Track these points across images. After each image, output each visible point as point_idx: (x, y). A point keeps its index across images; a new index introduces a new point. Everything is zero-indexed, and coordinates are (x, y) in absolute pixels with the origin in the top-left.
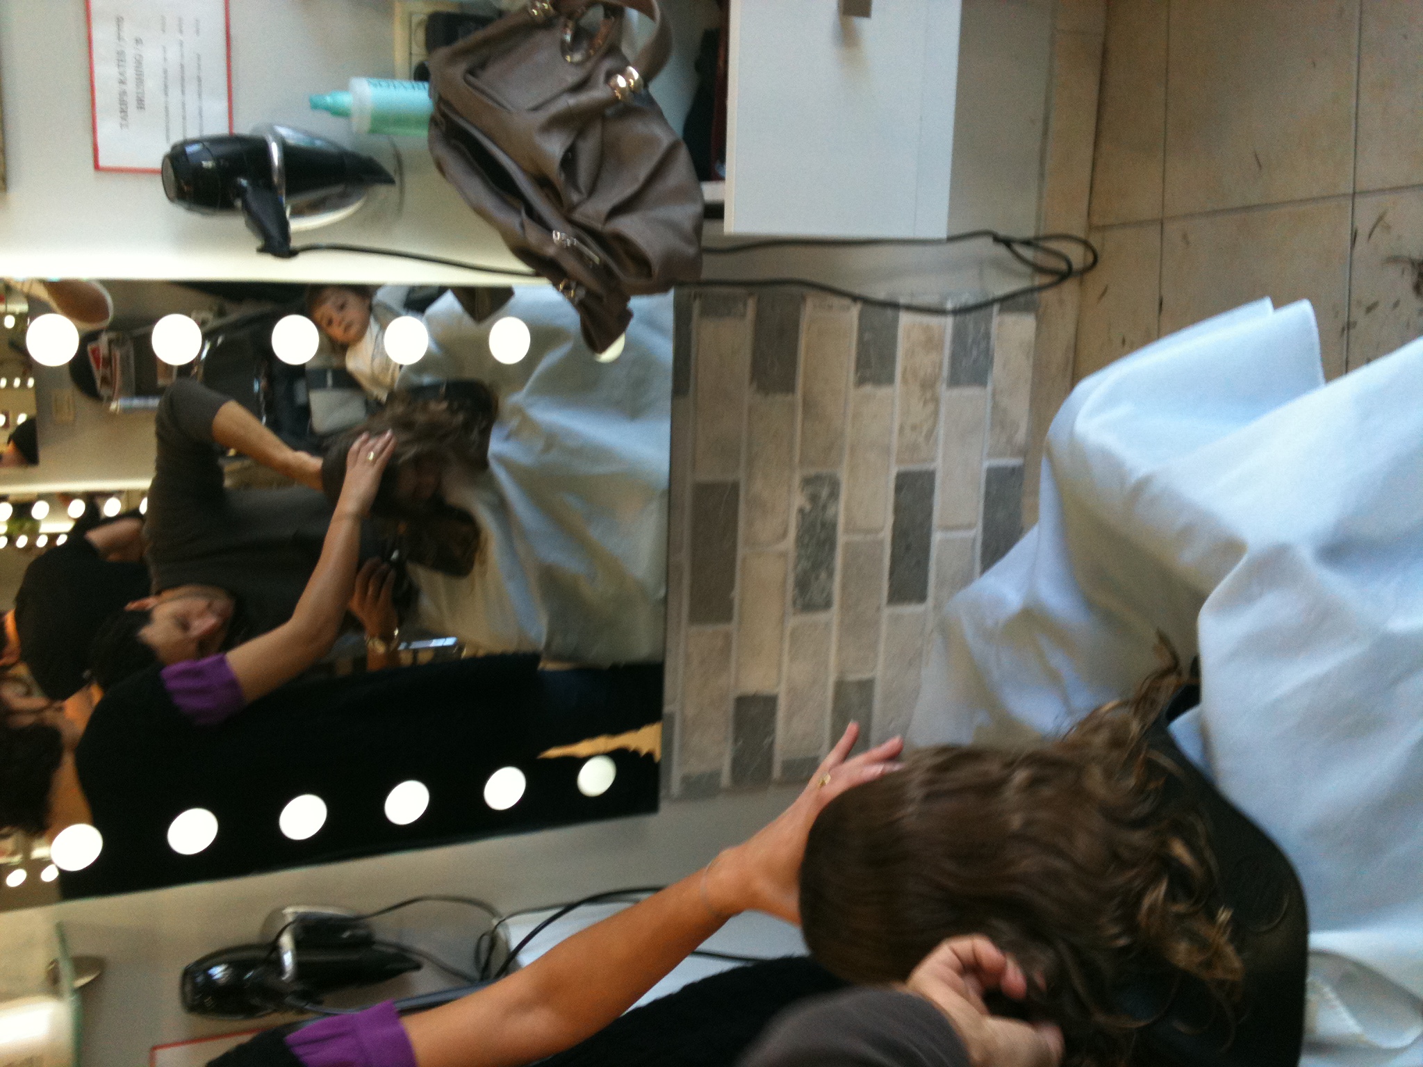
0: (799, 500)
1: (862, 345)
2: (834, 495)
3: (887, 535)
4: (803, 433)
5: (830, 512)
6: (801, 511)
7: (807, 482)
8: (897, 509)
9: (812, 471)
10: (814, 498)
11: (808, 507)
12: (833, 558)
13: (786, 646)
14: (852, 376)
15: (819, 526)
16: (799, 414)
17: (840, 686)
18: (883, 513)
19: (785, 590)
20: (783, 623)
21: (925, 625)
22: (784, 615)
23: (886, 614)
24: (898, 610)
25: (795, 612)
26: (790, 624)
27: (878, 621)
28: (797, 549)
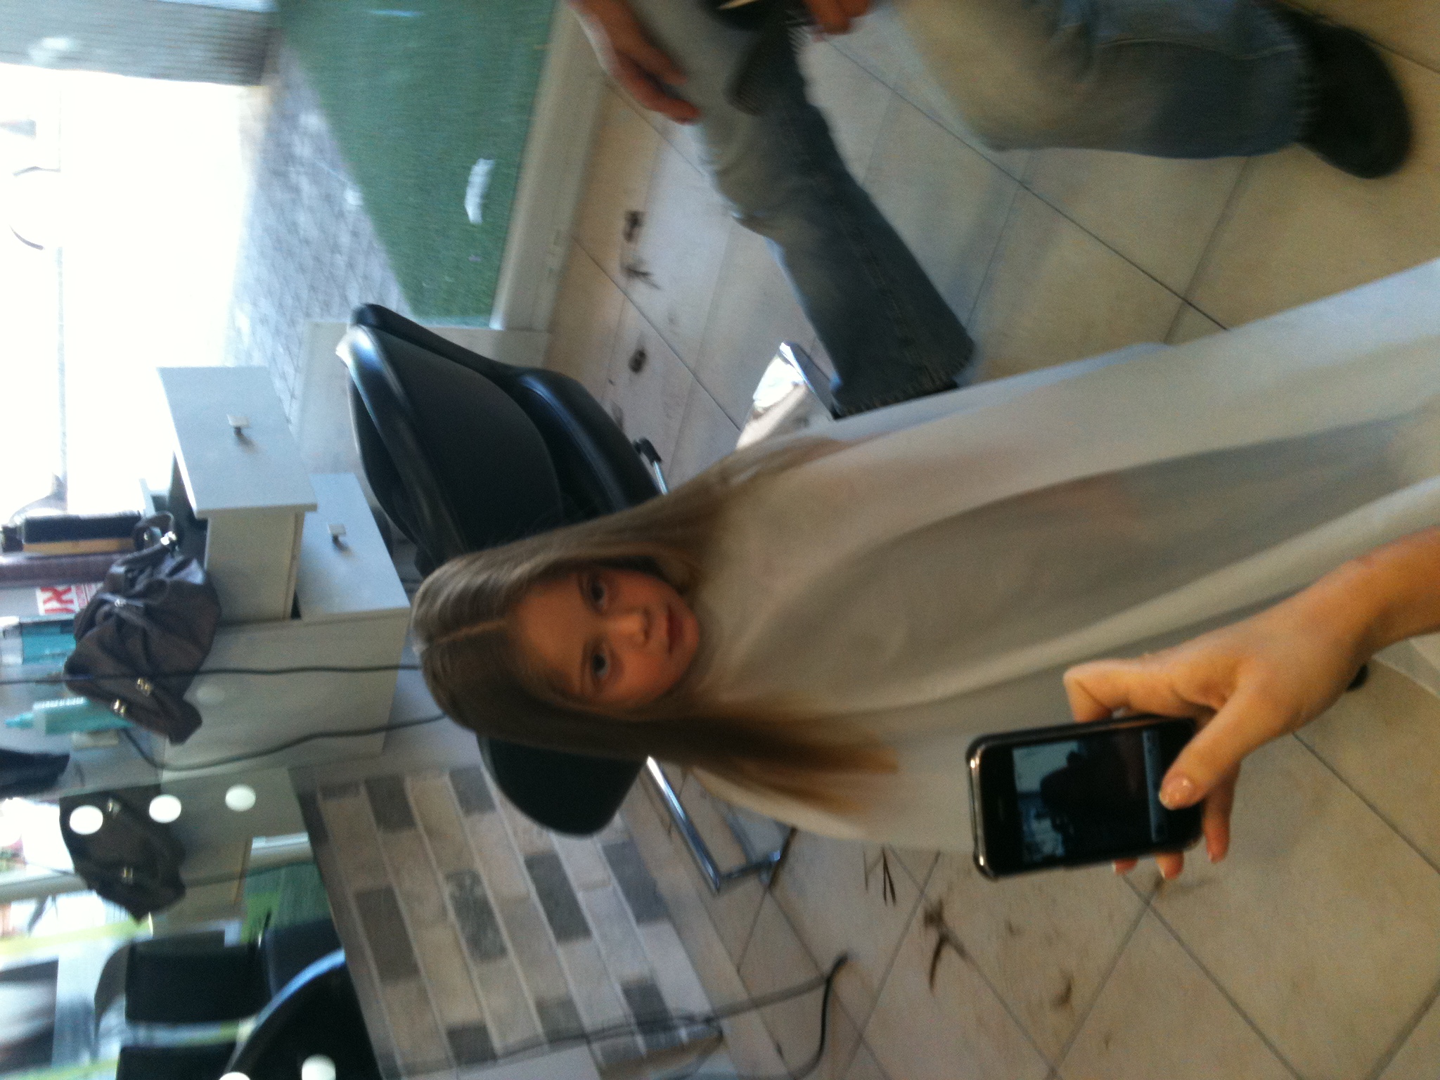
0: (447, 890)
1: (458, 792)
2: (476, 879)
3: (534, 897)
4: (433, 847)
5: (478, 892)
6: (452, 896)
7: (449, 877)
8: (535, 880)
9: (451, 870)
10: (461, 886)
11: (457, 892)
12: (494, 921)
13: (478, 986)
14: (461, 813)
15: (472, 903)
16: (426, 839)
17: (542, 1007)
18: (525, 885)
19: (461, 951)
20: (468, 972)
21: (599, 953)
22: (466, 967)
23: (560, 951)
24: (569, 946)
25: (476, 962)
26: (476, 971)
27: (555, 956)
28: (458, 919)
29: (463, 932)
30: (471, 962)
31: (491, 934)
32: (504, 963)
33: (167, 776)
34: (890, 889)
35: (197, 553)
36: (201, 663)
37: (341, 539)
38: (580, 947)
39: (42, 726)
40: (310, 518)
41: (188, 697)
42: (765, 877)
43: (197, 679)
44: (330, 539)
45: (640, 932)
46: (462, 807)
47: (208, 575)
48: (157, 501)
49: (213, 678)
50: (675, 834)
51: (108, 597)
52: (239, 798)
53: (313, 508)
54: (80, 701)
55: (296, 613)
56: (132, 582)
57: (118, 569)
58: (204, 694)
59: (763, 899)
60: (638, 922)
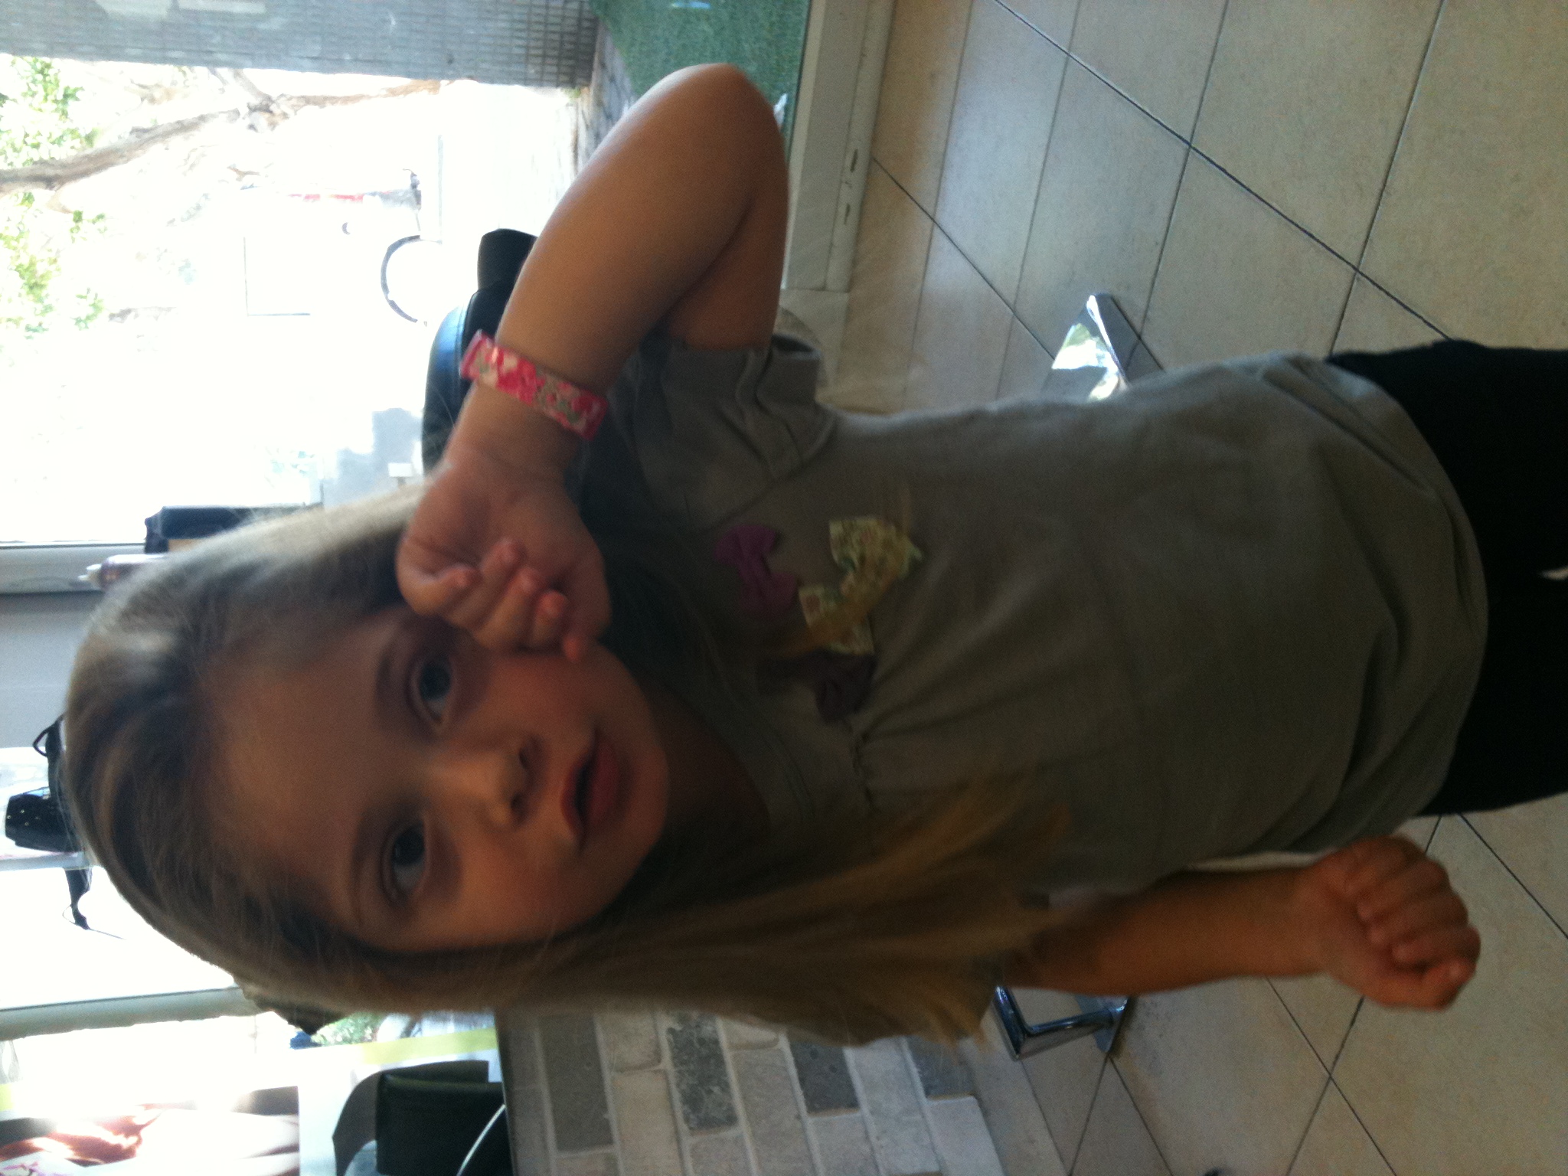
0: (667, 1024)
3: (783, 1044)
5: (706, 1029)
6: (671, 1031)
10: (683, 1019)
11: (678, 1027)
12: (724, 1073)
13: (689, 1162)
15: (698, 1046)
19: (672, 1107)
20: (679, 1141)
21: (866, 1132)
22: (677, 1132)
23: (810, 1121)
24: (825, 1118)
25: (691, 1128)
26: (688, 1141)
27: (803, 1130)
28: (675, 1066)
29: (678, 1085)
30: (683, 1127)
31: (716, 1089)
32: (730, 1133)
38: (841, 1119)
42: (1104, 1038)
45: (927, 1104)
59: (1103, 1070)
60: (927, 1093)
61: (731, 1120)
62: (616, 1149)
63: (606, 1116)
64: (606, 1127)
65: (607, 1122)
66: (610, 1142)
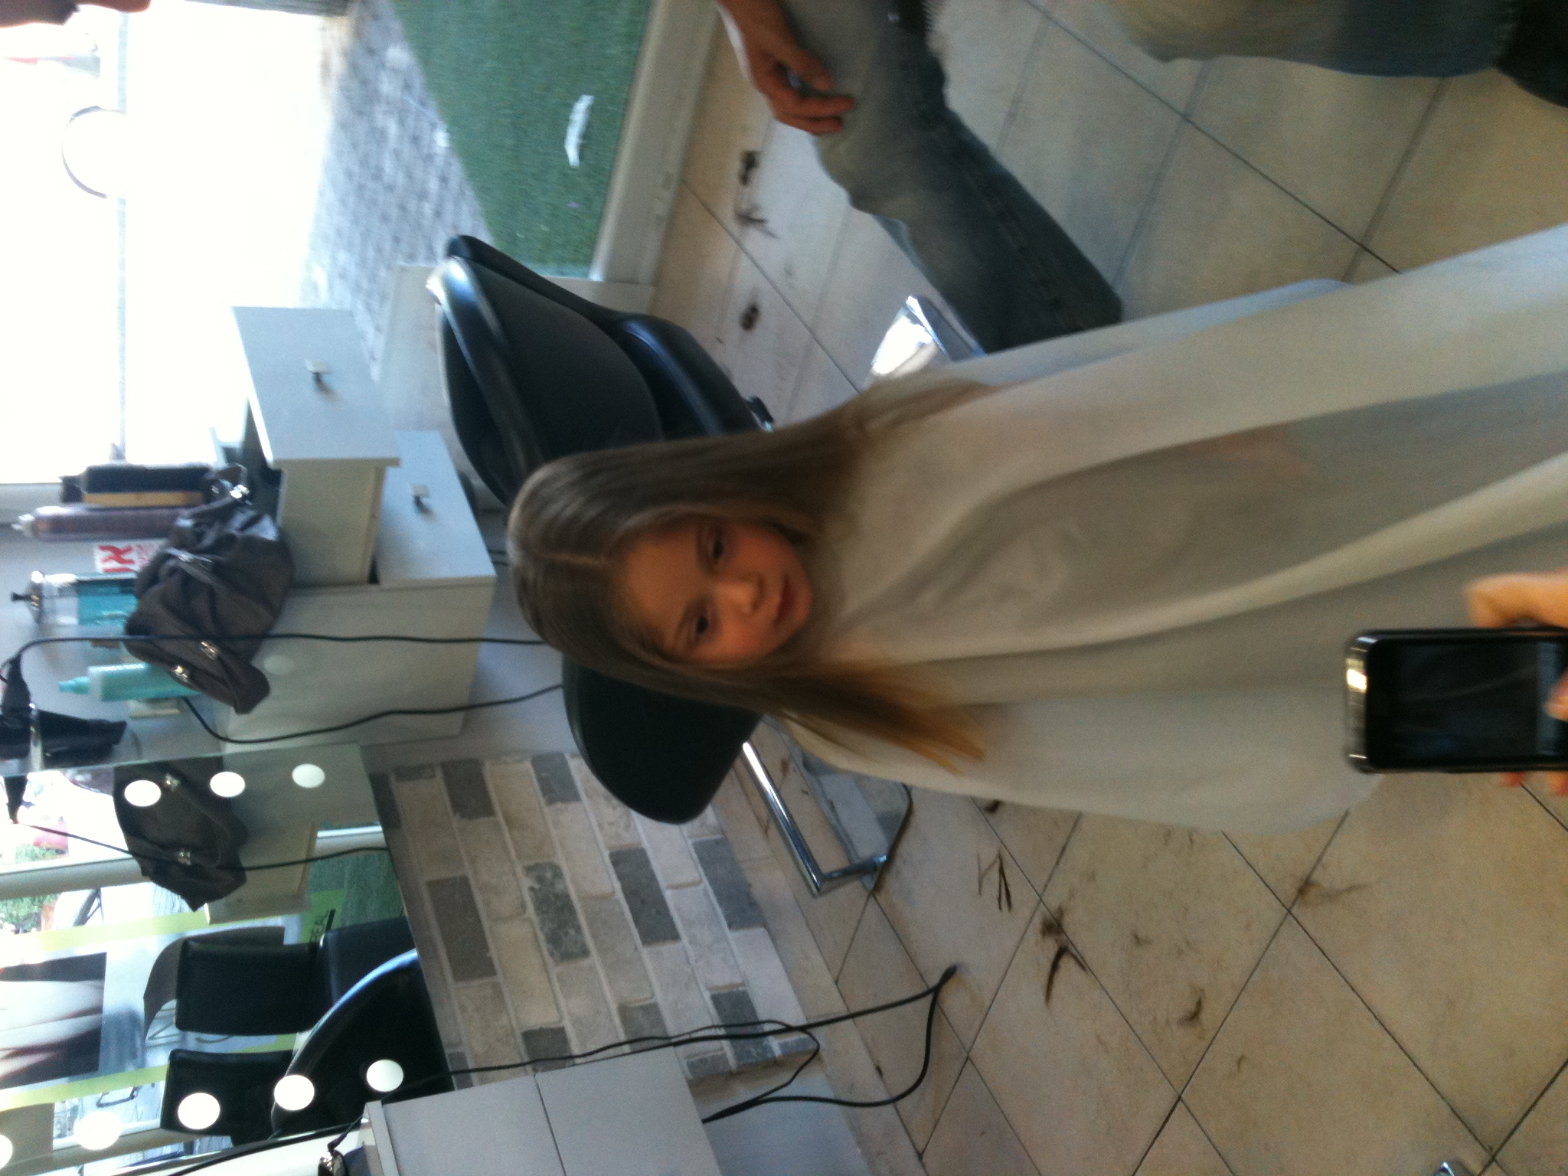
0: (527, 883)
1: (540, 779)
2: (558, 874)
3: (620, 895)
4: (513, 839)
5: (559, 887)
6: (532, 889)
7: (529, 870)
8: (621, 877)
9: (531, 863)
10: (540, 879)
11: (537, 886)
12: (576, 919)
13: (557, 986)
14: (542, 800)
15: (553, 899)
16: (505, 827)
17: (624, 1011)
18: (609, 883)
19: (539, 946)
20: (547, 971)
21: (688, 958)
22: (545, 966)
23: (645, 952)
24: (656, 948)
25: (555, 961)
26: (555, 970)
27: (640, 959)
28: (538, 914)
29: (542, 929)
30: (550, 961)
31: (572, 932)
32: (585, 963)
33: (230, 749)
34: (1006, 896)
35: (270, 508)
36: (271, 626)
37: (425, 501)
38: (667, 949)
39: (98, 691)
40: (391, 473)
41: (255, 663)
42: (869, 882)
43: (267, 643)
44: (412, 499)
45: (731, 935)
46: (544, 795)
47: (281, 532)
48: (229, 453)
49: (284, 642)
50: (773, 832)
51: (174, 551)
52: (308, 776)
53: (395, 462)
54: (139, 666)
55: (373, 578)
56: (200, 536)
57: (186, 523)
58: (272, 663)
59: (866, 905)
60: (730, 926)
61: (585, 953)
62: (500, 978)
63: (488, 955)
64: (490, 963)
65: (490, 958)
66: (493, 973)
